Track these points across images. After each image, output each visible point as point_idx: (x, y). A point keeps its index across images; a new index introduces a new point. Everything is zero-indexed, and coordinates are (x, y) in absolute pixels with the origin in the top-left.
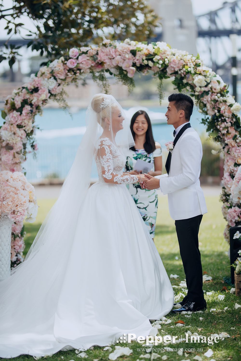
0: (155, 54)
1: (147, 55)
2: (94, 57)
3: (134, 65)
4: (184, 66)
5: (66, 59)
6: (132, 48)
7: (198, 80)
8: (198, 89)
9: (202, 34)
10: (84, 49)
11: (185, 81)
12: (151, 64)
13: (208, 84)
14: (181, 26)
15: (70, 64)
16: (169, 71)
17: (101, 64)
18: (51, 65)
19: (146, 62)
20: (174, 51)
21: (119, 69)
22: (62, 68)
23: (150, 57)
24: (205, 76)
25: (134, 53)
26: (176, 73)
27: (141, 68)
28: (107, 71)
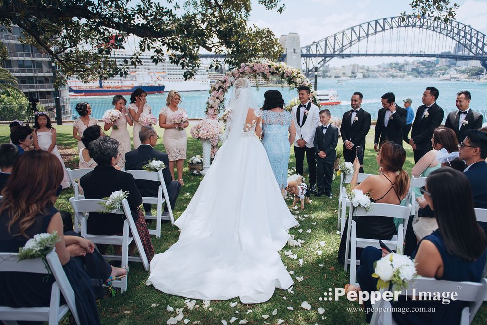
0: (279, 68)
1: (275, 68)
2: (252, 68)
3: (270, 72)
4: (292, 74)
5: (239, 68)
6: (269, 64)
7: (298, 80)
8: (298, 84)
9: (303, 56)
10: (248, 63)
11: (292, 80)
12: (277, 72)
13: (303, 82)
14: (294, 52)
15: (241, 70)
16: (285, 76)
17: (255, 71)
18: (232, 70)
19: (275, 71)
20: (288, 66)
21: (263, 73)
22: (237, 72)
23: (277, 69)
24: (302, 79)
25: (270, 66)
26: (288, 76)
27: (273, 74)
28: (258, 74)
